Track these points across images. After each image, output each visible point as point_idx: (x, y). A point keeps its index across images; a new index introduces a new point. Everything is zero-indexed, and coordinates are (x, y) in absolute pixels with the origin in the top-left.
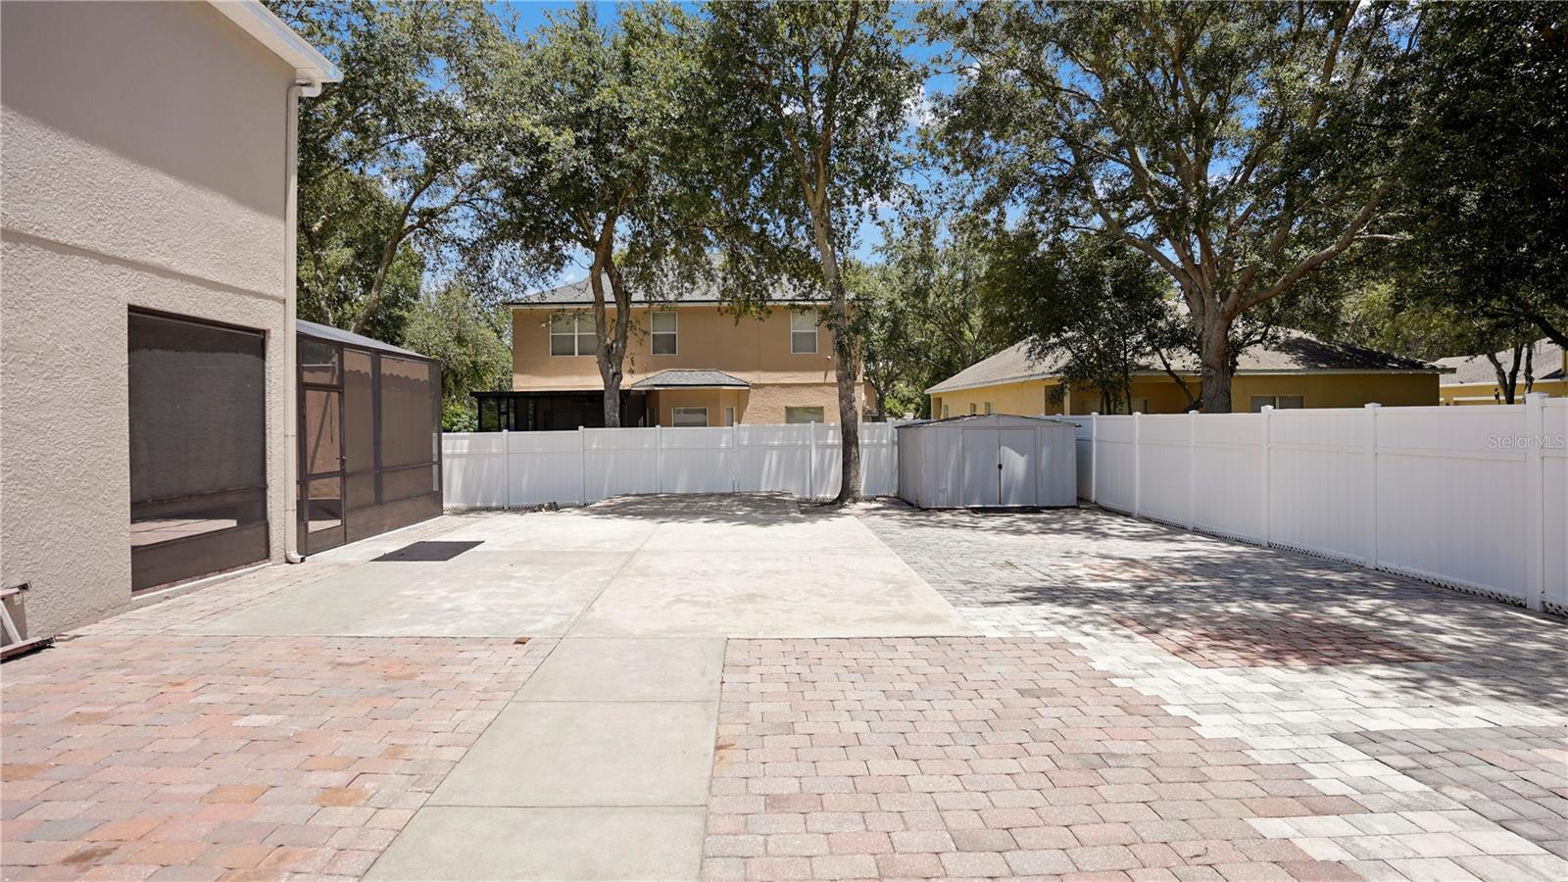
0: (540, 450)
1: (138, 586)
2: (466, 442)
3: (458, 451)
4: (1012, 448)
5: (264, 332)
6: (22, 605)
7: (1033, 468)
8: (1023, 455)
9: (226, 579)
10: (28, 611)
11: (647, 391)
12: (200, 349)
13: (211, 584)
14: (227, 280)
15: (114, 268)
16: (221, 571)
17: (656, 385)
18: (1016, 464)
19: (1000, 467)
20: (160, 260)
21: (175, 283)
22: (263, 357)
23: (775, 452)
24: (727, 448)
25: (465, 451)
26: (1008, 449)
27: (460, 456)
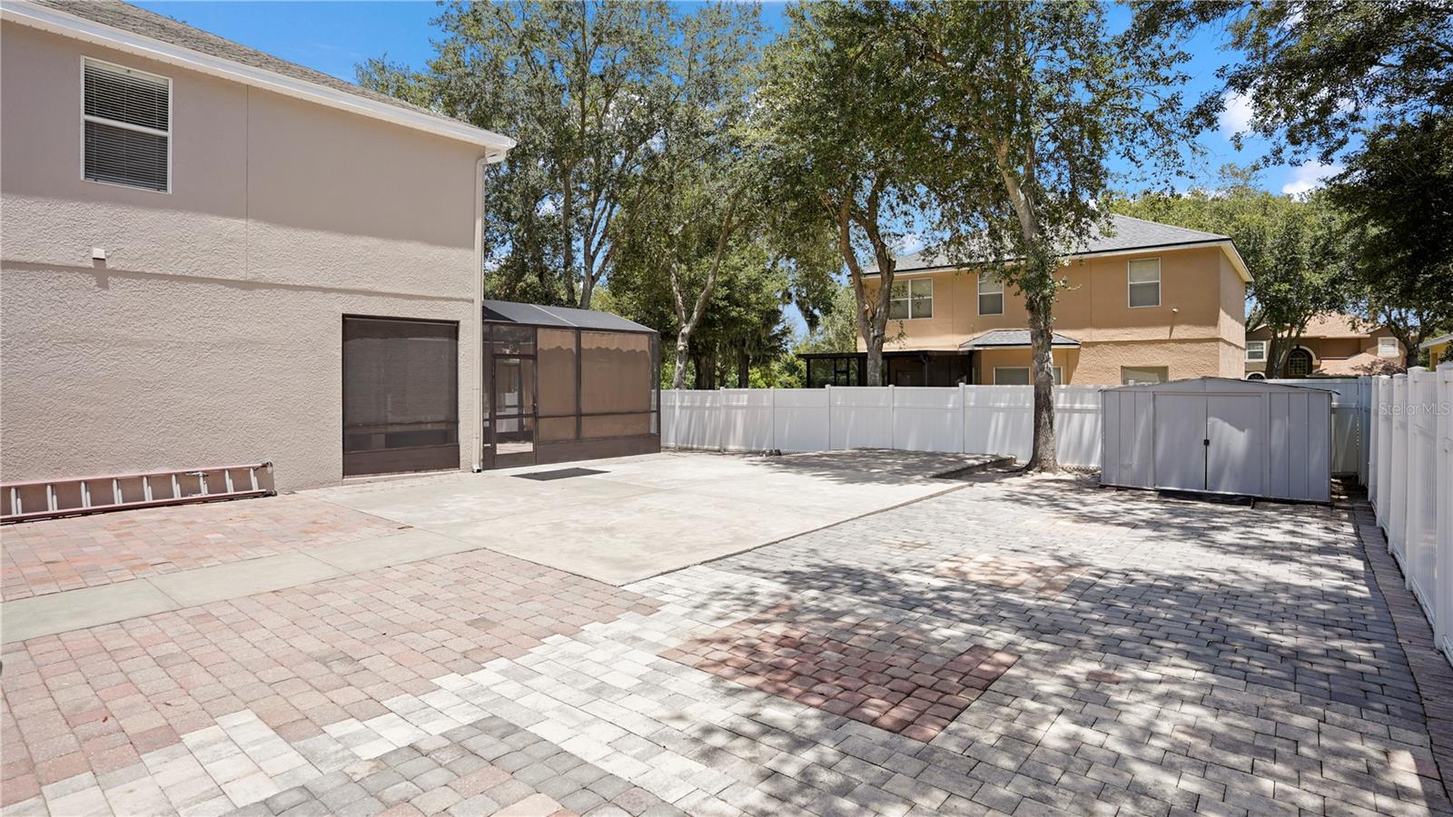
0: (797, 405)
1: (345, 474)
2: (746, 396)
3: (740, 404)
4: (1224, 420)
5: (458, 322)
6: (272, 473)
7: (1259, 445)
8: (1242, 430)
9: (417, 477)
10: (275, 477)
11: (970, 351)
12: (402, 336)
13: (405, 478)
14: (419, 293)
15: (333, 295)
16: (416, 471)
17: (976, 346)
18: (1233, 440)
19: (1207, 443)
20: (365, 286)
21: (376, 298)
22: (457, 338)
23: (1001, 414)
24: (954, 409)
25: (745, 403)
26: (1219, 422)
27: (742, 407)
